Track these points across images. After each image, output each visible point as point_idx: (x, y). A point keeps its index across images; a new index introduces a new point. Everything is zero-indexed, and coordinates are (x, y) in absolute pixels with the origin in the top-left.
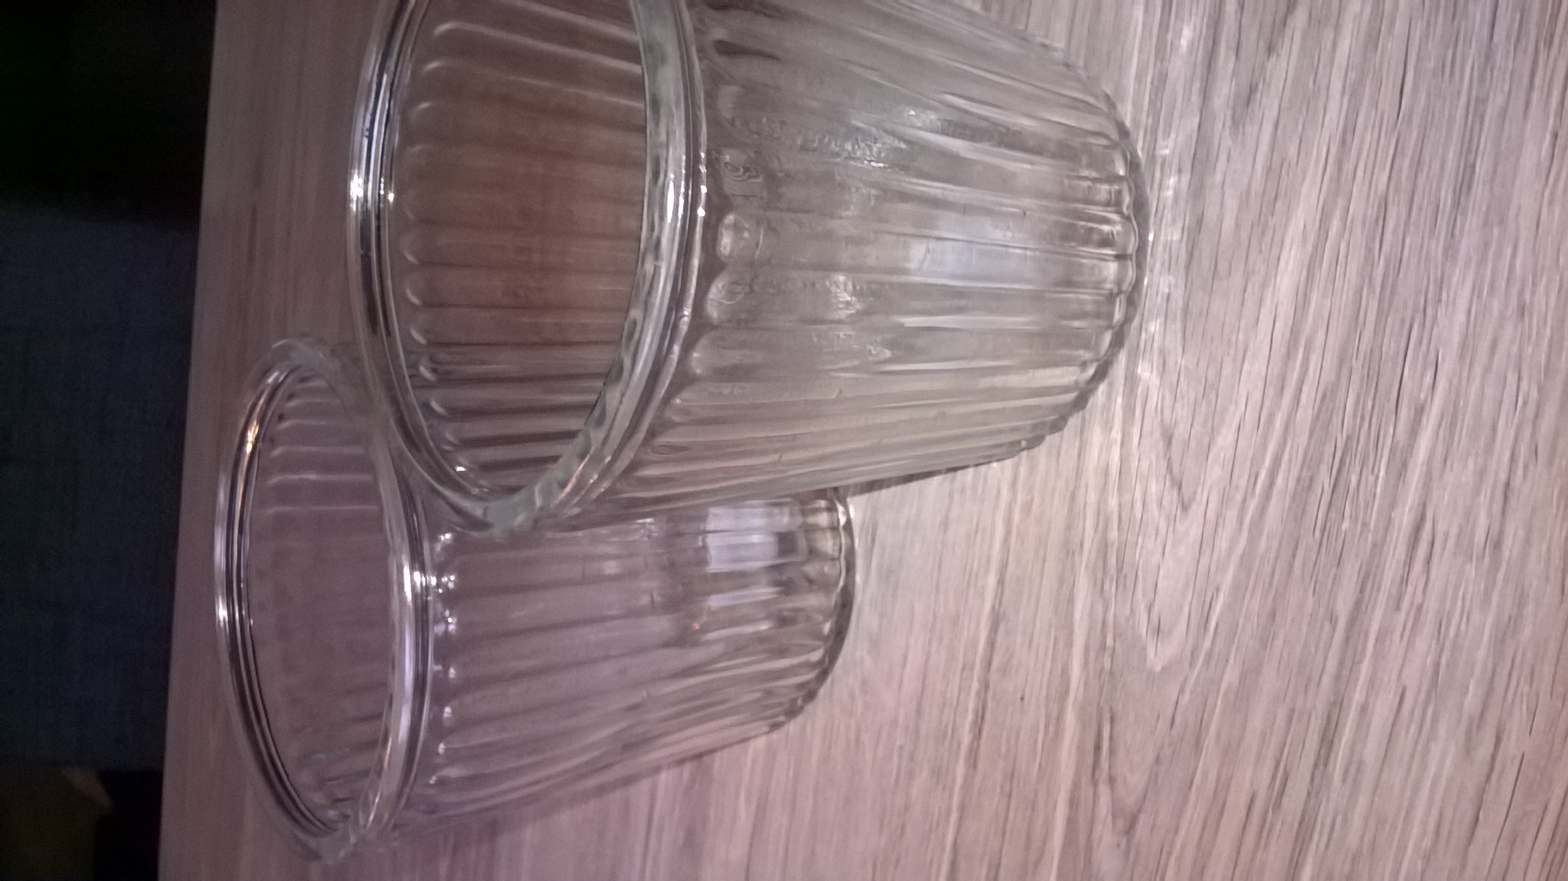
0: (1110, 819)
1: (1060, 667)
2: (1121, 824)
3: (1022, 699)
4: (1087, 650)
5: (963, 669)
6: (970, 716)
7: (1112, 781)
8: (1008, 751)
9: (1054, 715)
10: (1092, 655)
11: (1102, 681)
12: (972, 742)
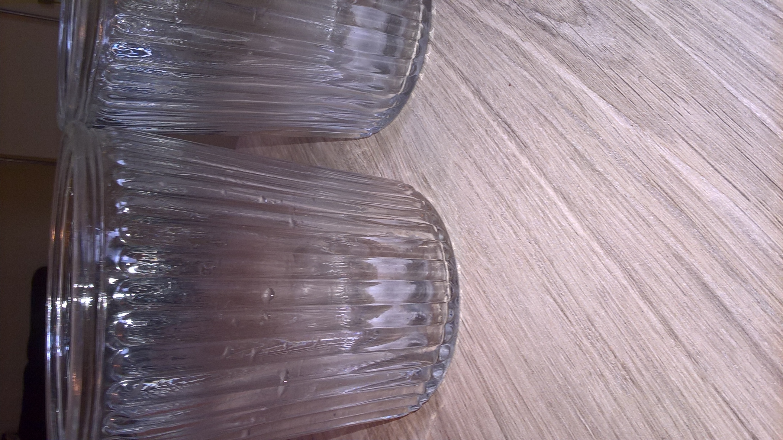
0: (576, 28)
1: (506, 46)
2: (580, 19)
3: (510, 85)
4: (507, 22)
5: (486, 130)
6: (505, 137)
7: (561, 20)
8: (527, 110)
9: (523, 59)
10: (509, 18)
11: (519, 13)
12: (516, 141)
